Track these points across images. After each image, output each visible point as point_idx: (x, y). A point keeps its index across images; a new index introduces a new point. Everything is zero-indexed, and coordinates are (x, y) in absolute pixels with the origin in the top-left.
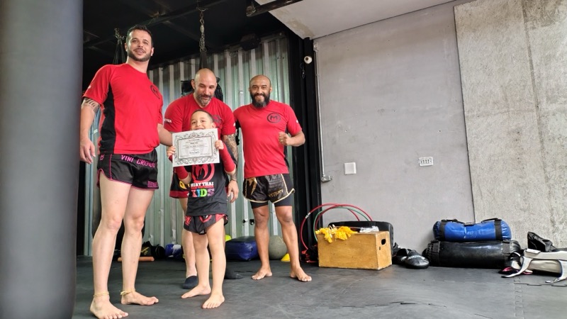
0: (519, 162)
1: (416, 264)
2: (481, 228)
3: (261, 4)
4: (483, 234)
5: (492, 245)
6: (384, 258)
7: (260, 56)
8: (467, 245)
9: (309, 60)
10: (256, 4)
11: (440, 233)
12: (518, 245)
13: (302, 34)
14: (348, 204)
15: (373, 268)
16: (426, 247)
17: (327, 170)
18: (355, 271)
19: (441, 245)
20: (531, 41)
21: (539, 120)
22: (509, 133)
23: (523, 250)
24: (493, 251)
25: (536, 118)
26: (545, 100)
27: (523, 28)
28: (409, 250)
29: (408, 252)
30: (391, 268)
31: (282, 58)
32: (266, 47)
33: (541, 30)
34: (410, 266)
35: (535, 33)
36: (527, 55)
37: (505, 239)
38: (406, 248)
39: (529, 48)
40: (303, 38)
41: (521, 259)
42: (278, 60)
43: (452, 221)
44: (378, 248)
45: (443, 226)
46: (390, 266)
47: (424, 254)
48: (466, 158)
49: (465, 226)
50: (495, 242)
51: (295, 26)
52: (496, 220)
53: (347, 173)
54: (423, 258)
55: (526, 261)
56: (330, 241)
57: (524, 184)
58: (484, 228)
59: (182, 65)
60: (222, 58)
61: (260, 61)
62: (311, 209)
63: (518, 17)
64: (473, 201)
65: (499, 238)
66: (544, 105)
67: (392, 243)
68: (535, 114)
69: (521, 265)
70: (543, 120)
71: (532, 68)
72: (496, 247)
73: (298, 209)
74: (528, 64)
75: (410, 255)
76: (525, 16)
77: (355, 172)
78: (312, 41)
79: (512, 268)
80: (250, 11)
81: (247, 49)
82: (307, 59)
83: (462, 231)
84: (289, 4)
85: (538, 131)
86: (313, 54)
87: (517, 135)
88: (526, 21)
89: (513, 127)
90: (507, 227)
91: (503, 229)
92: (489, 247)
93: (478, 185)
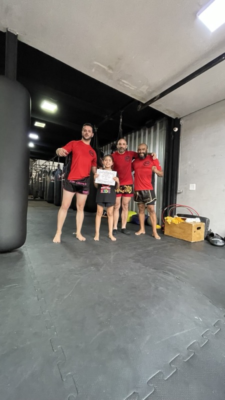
1: (215, 244)
3: (144, 102)
6: (198, 236)
7: (155, 130)
9: (176, 130)
10: (142, 103)
13: (173, 116)
14: (187, 206)
15: (189, 241)
17: (180, 187)
30: (203, 242)
32: (158, 125)
40: (174, 118)
42: (163, 131)
44: (193, 231)
51: (167, 112)
53: (190, 189)
54: (221, 241)
56: (169, 223)
60: (140, 133)
61: (155, 132)
67: (206, 230)
75: (215, 237)
77: (195, 189)
78: (180, 119)
80: (139, 108)
81: (149, 127)
84: (156, 100)
86: (179, 126)
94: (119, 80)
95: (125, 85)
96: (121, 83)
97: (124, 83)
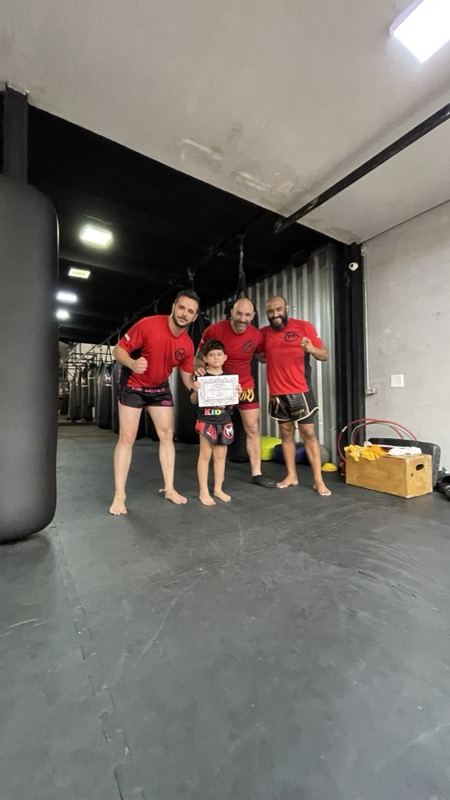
3: (287, 216)
6: (419, 485)
7: (311, 271)
9: (355, 266)
10: (283, 218)
14: (388, 420)
15: (402, 495)
32: (316, 260)
40: (349, 244)
46: (428, 494)
51: (334, 232)
53: (393, 385)
56: (357, 460)
59: (250, 289)
60: (279, 279)
61: (311, 276)
62: (352, 421)
77: (402, 385)
80: (277, 226)
81: (298, 265)
82: (352, 266)
84: (312, 209)
95: (248, 183)
96: (239, 179)
97: (244, 178)
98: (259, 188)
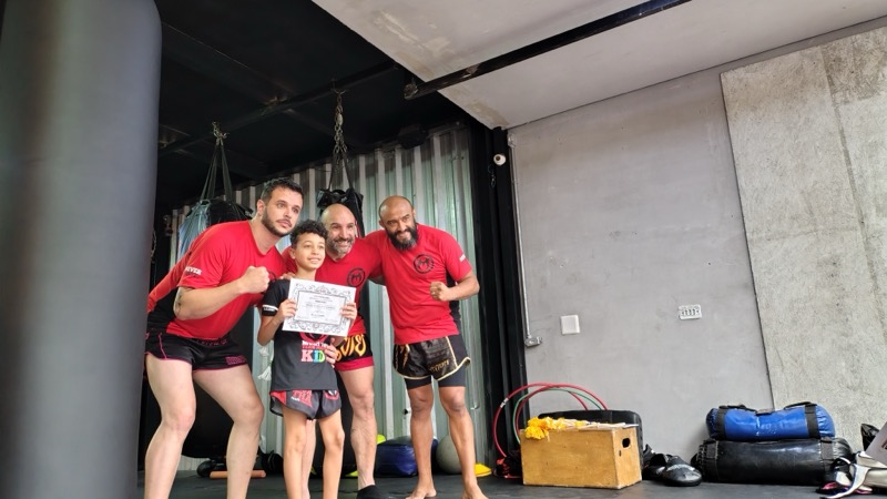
0: (840, 311)
1: (681, 479)
2: (784, 418)
3: (426, 80)
4: (787, 427)
5: (803, 445)
6: (628, 469)
7: (428, 156)
8: (762, 447)
9: (502, 160)
10: (418, 81)
11: (717, 427)
12: (848, 446)
13: (489, 123)
14: (569, 383)
15: (610, 486)
16: (696, 451)
17: (533, 327)
18: (581, 490)
19: (719, 446)
20: (843, 121)
21: (867, 243)
22: (819, 264)
23: (855, 455)
24: (806, 456)
25: (861, 240)
26: (874, 210)
27: (829, 104)
28: (669, 456)
29: (667, 459)
30: (641, 485)
31: (461, 158)
32: (436, 142)
33: (857, 105)
34: (670, 481)
35: (848, 110)
36: (840, 142)
37: (824, 435)
38: (665, 453)
39: (842, 132)
40: (491, 128)
41: (852, 469)
42: (455, 162)
43: (738, 407)
44: (617, 454)
45: (722, 416)
46: (639, 482)
47: (694, 462)
48: (754, 306)
49: (758, 415)
50: (808, 441)
51: (478, 110)
52: (807, 404)
53: (565, 331)
54: (692, 469)
55: (861, 471)
57: (850, 346)
58: (788, 418)
59: (312, 173)
60: (371, 161)
61: (428, 163)
62: (511, 391)
63: (820, 86)
64: (768, 374)
65: (814, 435)
66: (873, 219)
67: (640, 446)
68: (859, 233)
69: (851, 478)
70: (874, 243)
71: (848, 162)
72: (810, 450)
73: (490, 391)
74: (843, 157)
75: (671, 464)
76: (832, 84)
77: (578, 331)
78: (506, 131)
79: (838, 484)
80: (410, 91)
81: (408, 146)
82: (498, 159)
83: (754, 424)
84: (467, 79)
85: (866, 261)
86: (507, 151)
87: (833, 268)
88: (834, 92)
89: (826, 256)
90: (827, 417)
91: (819, 420)
92: (798, 449)
93: (775, 348)
94: (376, 13)
95: (390, 28)
96: (379, 21)
97: (387, 21)
98: (401, 37)
